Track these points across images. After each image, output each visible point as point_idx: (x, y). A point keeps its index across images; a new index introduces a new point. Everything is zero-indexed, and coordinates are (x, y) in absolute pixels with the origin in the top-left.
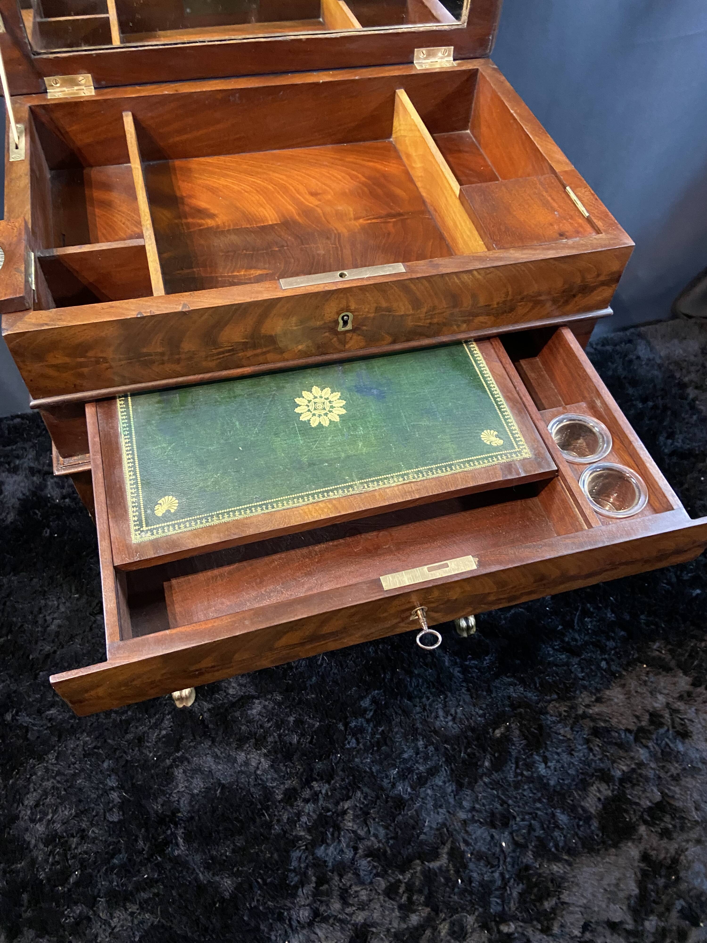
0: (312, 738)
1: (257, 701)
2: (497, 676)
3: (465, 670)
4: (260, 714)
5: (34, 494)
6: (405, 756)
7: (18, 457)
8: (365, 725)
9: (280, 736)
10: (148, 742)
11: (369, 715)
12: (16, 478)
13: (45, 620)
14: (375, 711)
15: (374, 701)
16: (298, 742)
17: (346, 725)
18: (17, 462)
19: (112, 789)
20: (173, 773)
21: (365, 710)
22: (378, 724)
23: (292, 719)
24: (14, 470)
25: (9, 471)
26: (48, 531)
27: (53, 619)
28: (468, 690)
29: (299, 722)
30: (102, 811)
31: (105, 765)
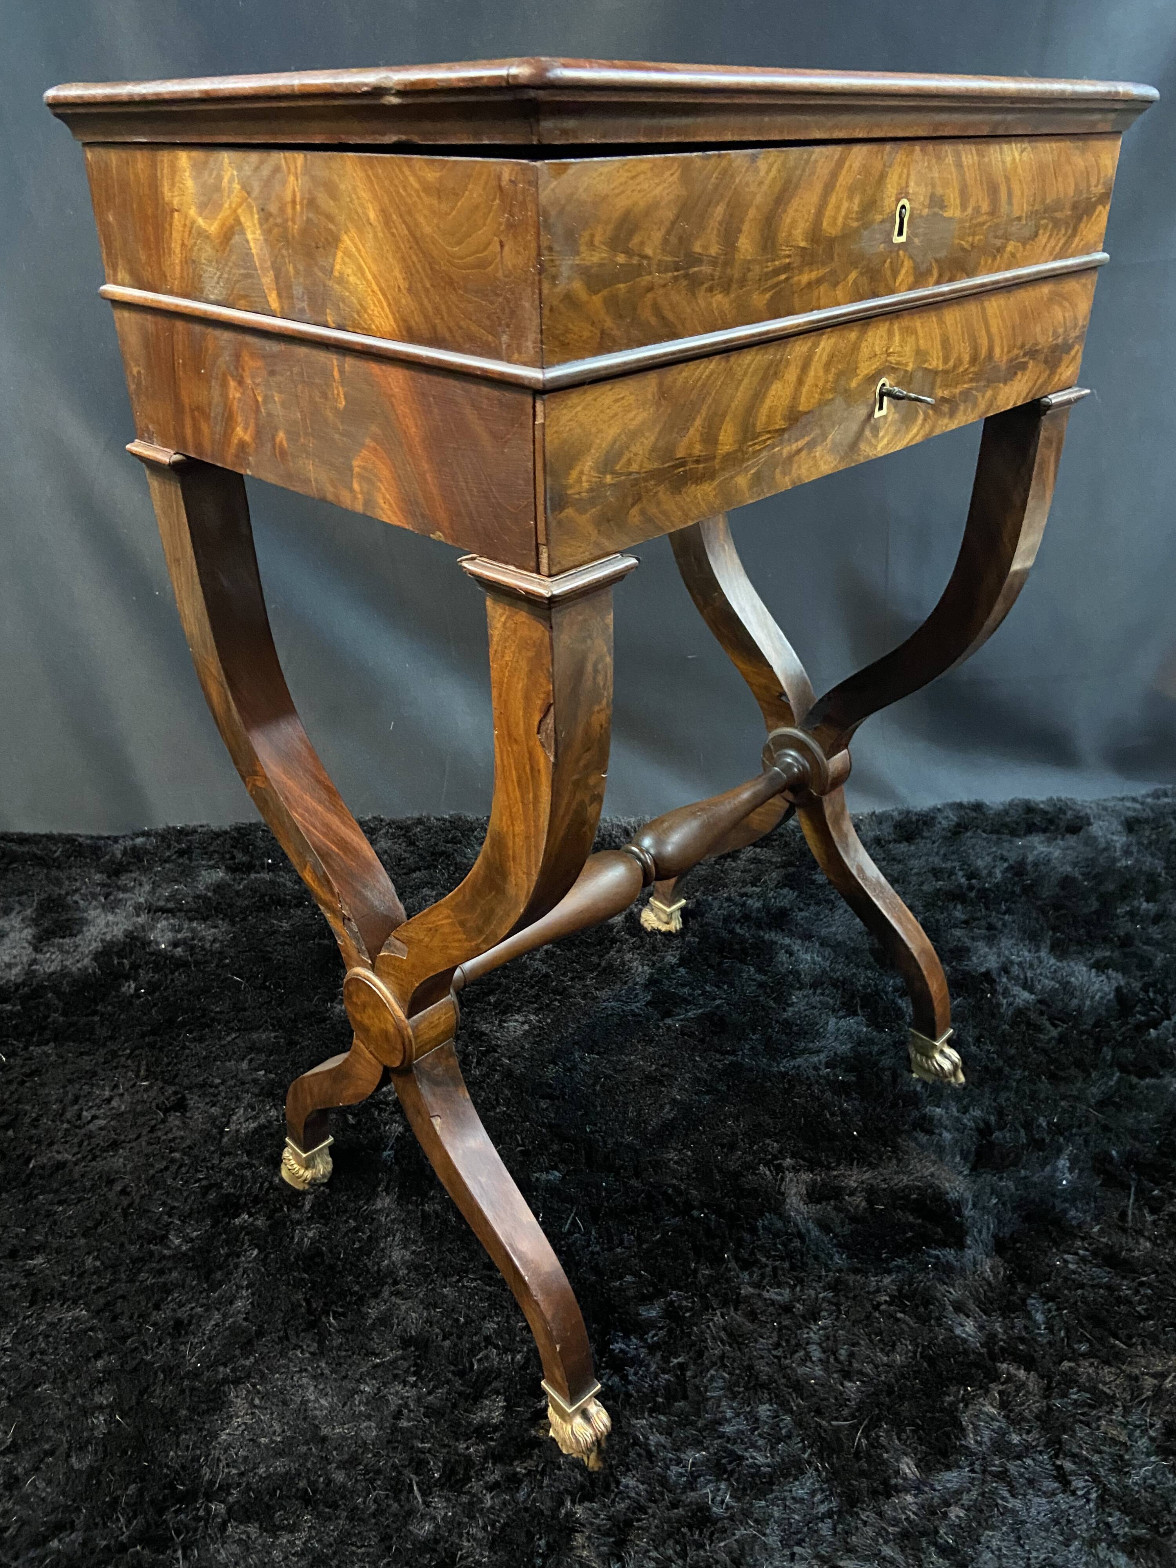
5: (128, 934)
6: (727, 1429)
7: (125, 889)
8: (643, 1352)
10: (196, 1335)
11: (656, 1336)
12: (110, 918)
13: (79, 1117)
14: (670, 1330)
15: (670, 1310)
17: (603, 1349)
18: (121, 895)
19: (101, 1408)
20: (225, 1394)
24: (111, 906)
25: (103, 906)
26: (133, 986)
27: (94, 1117)
30: (66, 1446)
31: (100, 1364)
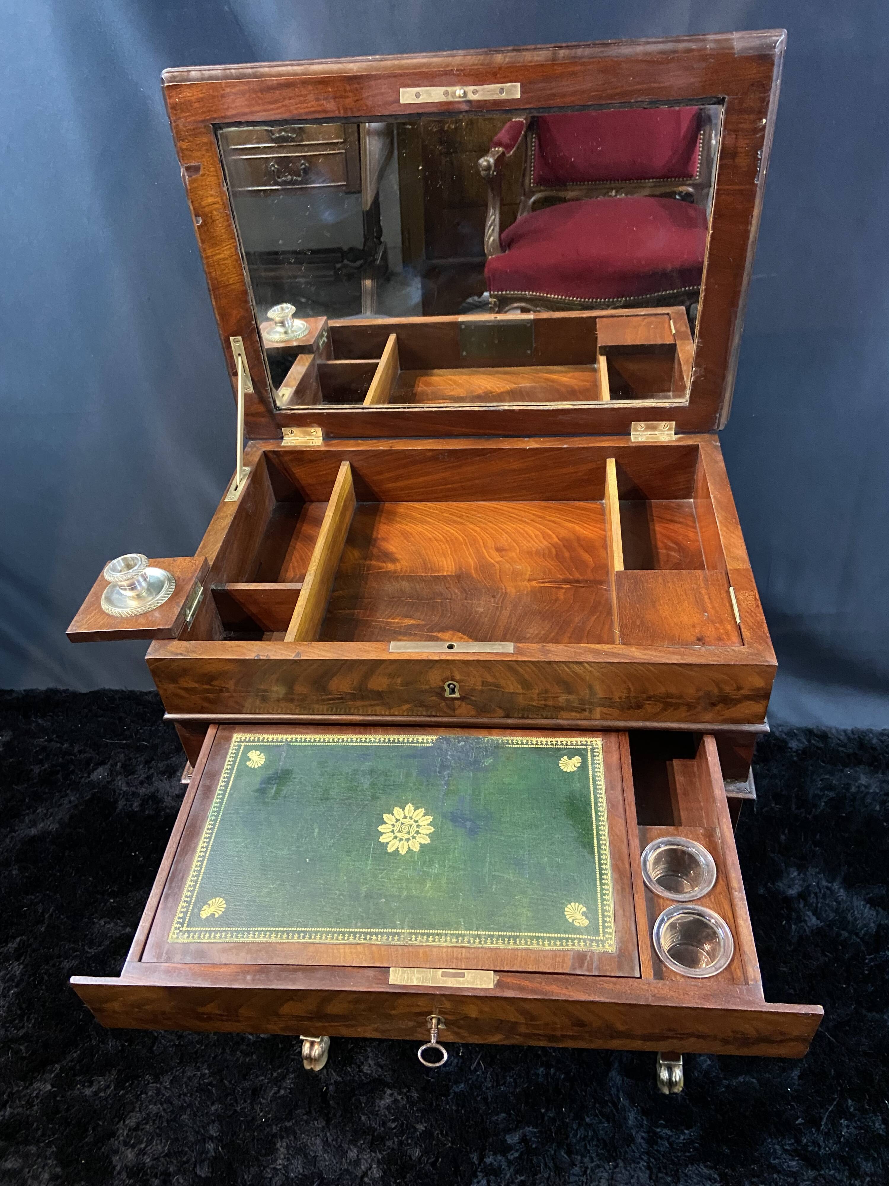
0: (437, 1160)
1: (389, 1092)
2: (692, 1161)
3: (652, 1139)
4: (388, 1108)
8: (504, 1165)
9: (401, 1143)
10: (264, 1098)
11: (513, 1155)
14: (522, 1154)
15: (524, 1140)
16: (420, 1158)
17: (481, 1159)
19: (211, 1138)
20: (275, 1144)
21: (510, 1148)
22: (517, 1172)
23: (421, 1127)
28: (649, 1168)
29: (428, 1134)
30: (194, 1159)
31: (213, 1108)
